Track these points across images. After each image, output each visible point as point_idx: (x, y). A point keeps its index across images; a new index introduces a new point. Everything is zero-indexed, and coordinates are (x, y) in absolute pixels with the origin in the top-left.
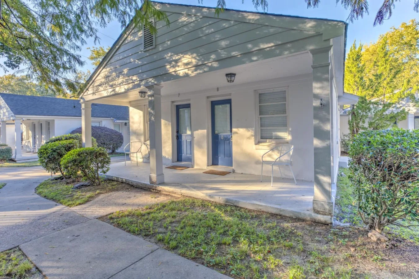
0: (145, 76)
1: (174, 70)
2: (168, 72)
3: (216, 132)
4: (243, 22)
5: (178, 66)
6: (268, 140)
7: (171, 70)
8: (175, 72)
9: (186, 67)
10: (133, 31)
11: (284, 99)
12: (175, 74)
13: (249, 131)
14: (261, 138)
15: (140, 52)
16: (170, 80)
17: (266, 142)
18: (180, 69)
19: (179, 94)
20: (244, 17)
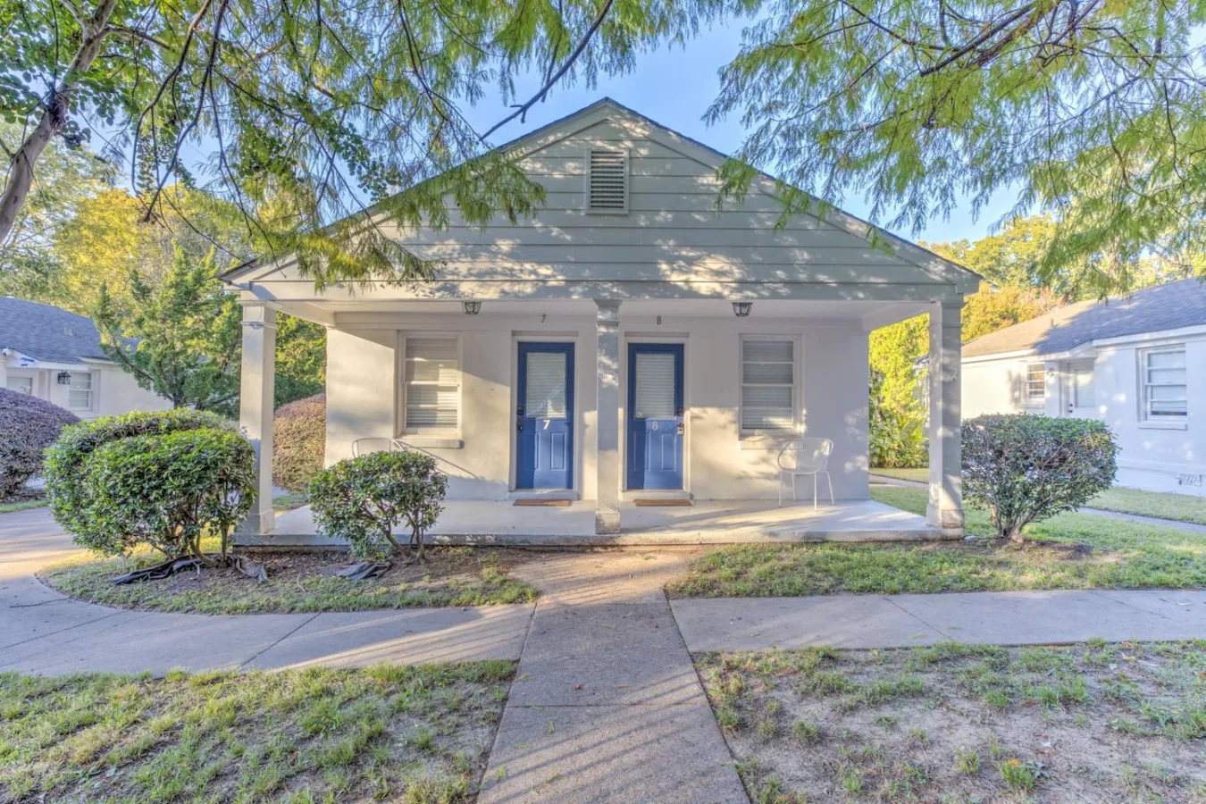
0: (587, 273)
1: (684, 277)
2: (668, 279)
3: (639, 414)
4: (841, 229)
5: (696, 273)
6: (757, 431)
7: (676, 278)
8: (687, 282)
9: (716, 278)
10: (544, 152)
11: (790, 356)
12: (686, 288)
13: (723, 413)
14: (746, 428)
15: (569, 212)
16: (672, 297)
17: (753, 435)
18: (699, 279)
19: (544, 316)
20: (844, 222)
